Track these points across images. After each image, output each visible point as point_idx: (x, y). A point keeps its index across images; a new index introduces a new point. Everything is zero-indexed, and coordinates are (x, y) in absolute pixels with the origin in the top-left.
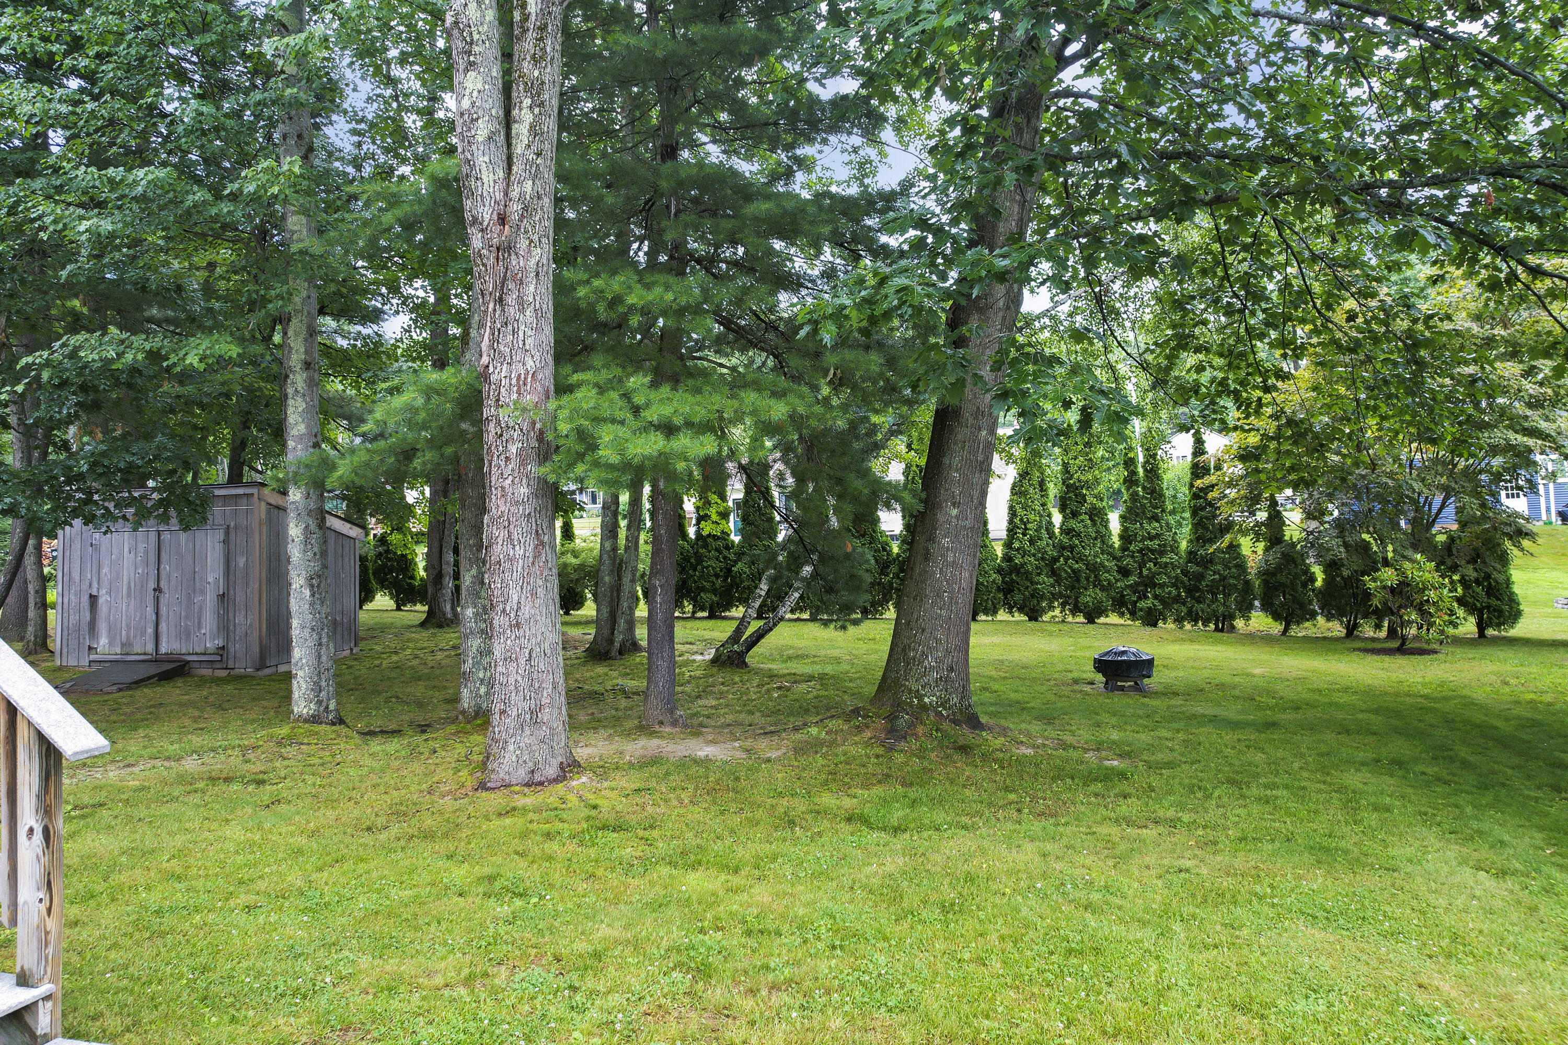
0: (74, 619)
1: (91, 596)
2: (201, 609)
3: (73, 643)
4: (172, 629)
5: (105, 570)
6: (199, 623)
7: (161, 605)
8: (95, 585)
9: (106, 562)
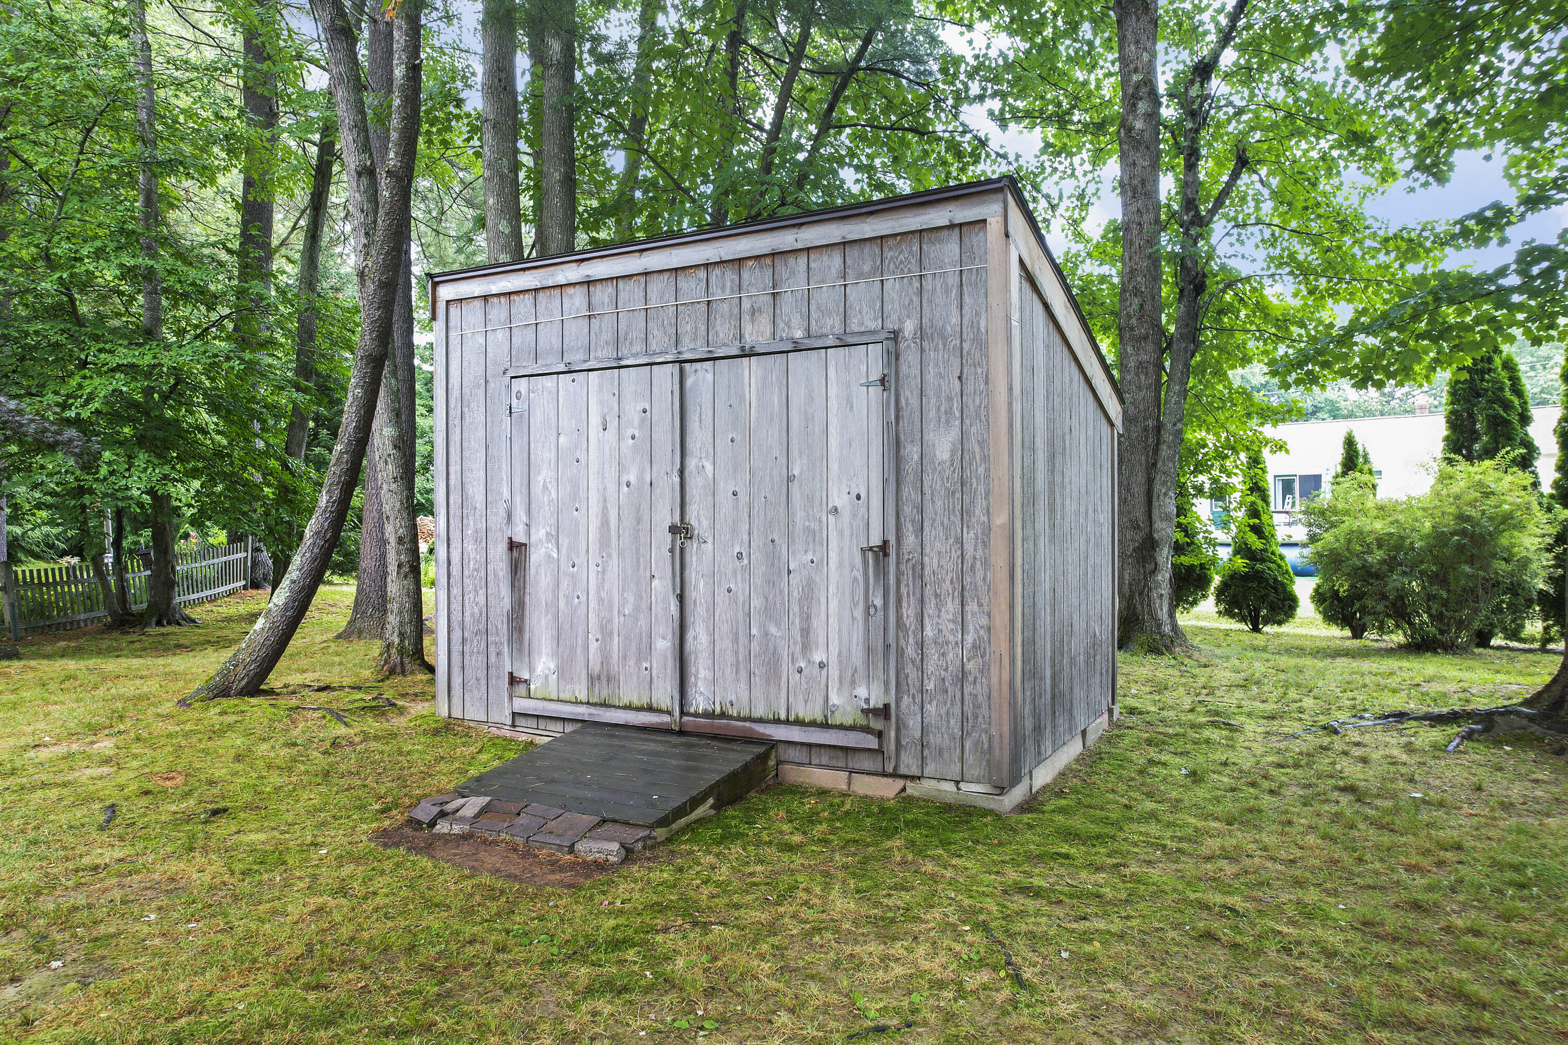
0: (475, 601)
1: (513, 545)
2: (809, 590)
3: (475, 662)
4: (725, 644)
5: (543, 476)
6: (806, 632)
7: (692, 575)
8: (520, 516)
9: (543, 454)
